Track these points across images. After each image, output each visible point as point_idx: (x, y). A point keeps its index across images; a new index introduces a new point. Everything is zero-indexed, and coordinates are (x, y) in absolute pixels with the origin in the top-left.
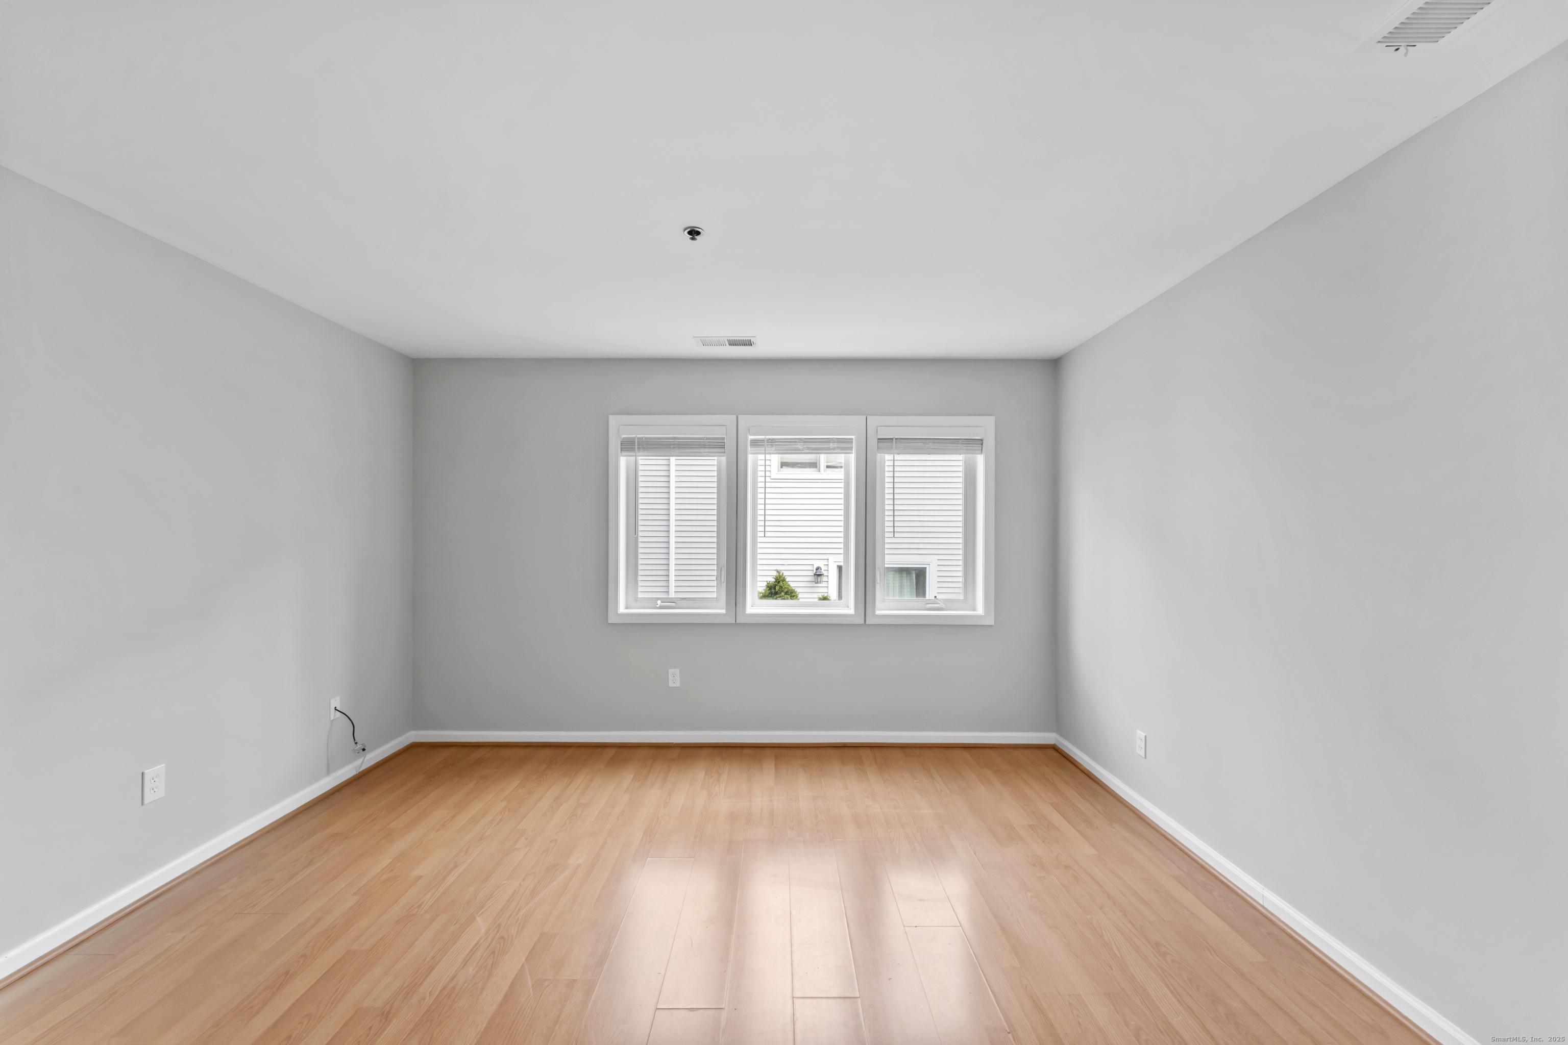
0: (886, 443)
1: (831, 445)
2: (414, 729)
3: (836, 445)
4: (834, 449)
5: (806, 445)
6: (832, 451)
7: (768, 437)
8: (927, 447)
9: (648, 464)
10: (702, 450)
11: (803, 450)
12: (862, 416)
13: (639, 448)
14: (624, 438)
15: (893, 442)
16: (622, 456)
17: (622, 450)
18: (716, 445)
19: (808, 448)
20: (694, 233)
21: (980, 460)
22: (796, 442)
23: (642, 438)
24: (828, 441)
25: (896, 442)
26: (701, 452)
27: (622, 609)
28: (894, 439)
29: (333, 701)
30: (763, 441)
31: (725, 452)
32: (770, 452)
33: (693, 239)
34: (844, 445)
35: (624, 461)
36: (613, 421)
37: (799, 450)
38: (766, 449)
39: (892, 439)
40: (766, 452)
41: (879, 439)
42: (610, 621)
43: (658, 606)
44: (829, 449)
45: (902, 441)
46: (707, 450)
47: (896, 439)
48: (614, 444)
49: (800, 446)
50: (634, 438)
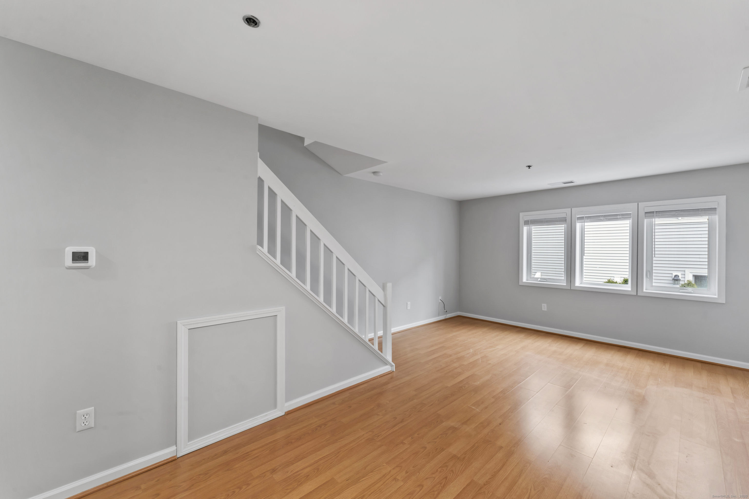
0: (650, 214)
1: (618, 217)
2: (460, 311)
3: (621, 217)
4: (620, 218)
5: (605, 218)
6: (619, 219)
7: (586, 216)
8: (676, 214)
9: (535, 229)
10: (556, 223)
11: (604, 220)
12: (635, 203)
13: (531, 223)
14: (525, 220)
15: (654, 213)
16: (525, 226)
17: (525, 224)
18: (562, 220)
19: (606, 219)
20: (529, 167)
21: (716, 218)
22: (600, 217)
23: (532, 220)
24: (617, 215)
25: (656, 213)
26: (555, 224)
27: (525, 280)
28: (655, 212)
29: (439, 297)
30: (583, 217)
31: (566, 223)
32: (587, 221)
33: (529, 168)
34: (624, 217)
35: (525, 229)
36: (521, 215)
37: (602, 220)
38: (585, 220)
39: (654, 212)
40: (585, 222)
41: (646, 212)
42: (520, 284)
43: (538, 280)
44: (617, 218)
45: (660, 212)
46: (558, 223)
47: (656, 212)
48: (522, 222)
49: (602, 218)
50: (529, 220)
